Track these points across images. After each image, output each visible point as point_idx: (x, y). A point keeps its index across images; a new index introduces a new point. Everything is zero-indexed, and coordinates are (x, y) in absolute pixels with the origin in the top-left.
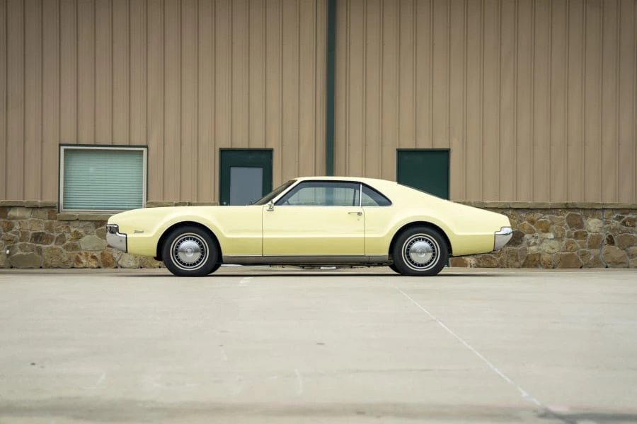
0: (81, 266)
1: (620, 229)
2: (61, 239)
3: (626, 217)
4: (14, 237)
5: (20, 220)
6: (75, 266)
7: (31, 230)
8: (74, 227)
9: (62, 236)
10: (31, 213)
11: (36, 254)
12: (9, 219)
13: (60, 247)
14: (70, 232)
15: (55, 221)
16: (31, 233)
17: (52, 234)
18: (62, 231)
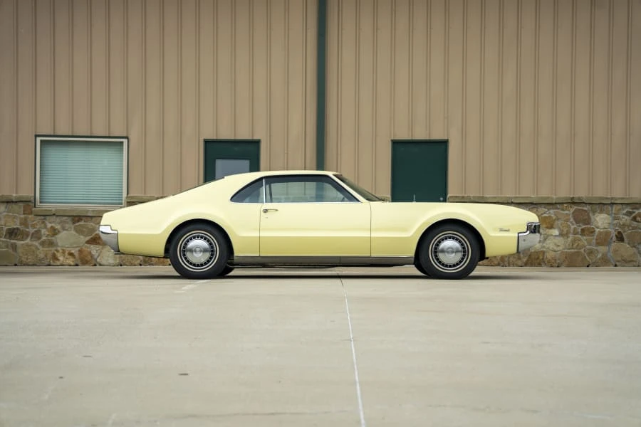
0: (58, 263)
1: (630, 226)
2: (37, 235)
3: (637, 212)
6: (52, 263)
7: (5, 225)
8: (50, 223)
9: (38, 232)
10: (6, 208)
11: (11, 251)
13: (36, 243)
14: (46, 227)
15: (30, 216)
16: (5, 228)
17: (27, 230)
18: (38, 227)
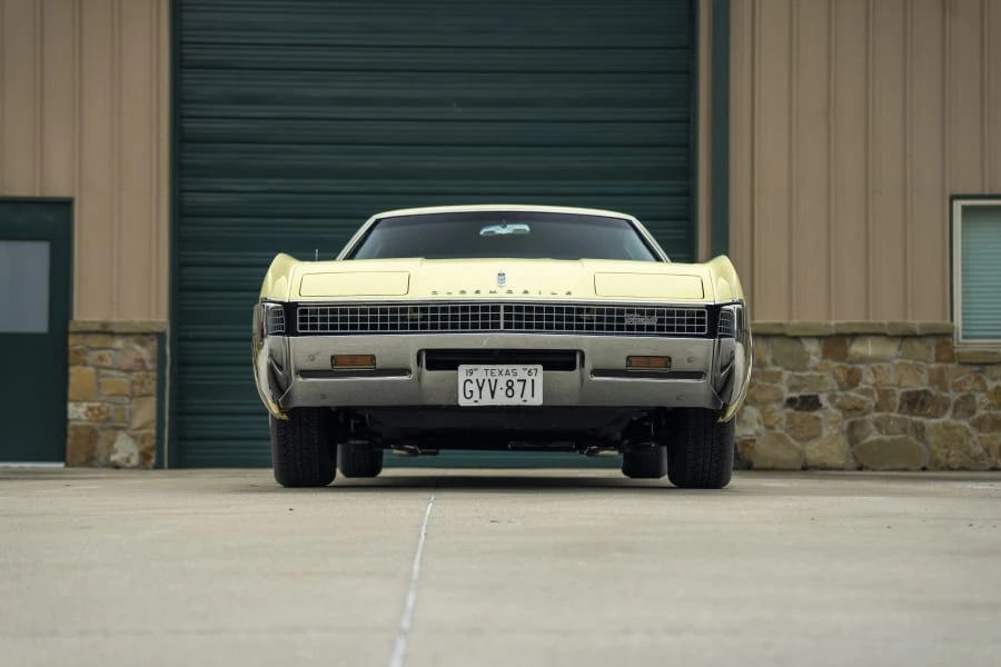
2: (965, 406)
4: (863, 402)
5: (875, 365)
7: (899, 386)
8: (994, 379)
9: (968, 398)
10: (900, 348)
11: (912, 439)
12: (851, 363)
13: (965, 423)
14: (984, 389)
15: (951, 366)
16: (899, 392)
17: (945, 395)
18: (968, 388)
